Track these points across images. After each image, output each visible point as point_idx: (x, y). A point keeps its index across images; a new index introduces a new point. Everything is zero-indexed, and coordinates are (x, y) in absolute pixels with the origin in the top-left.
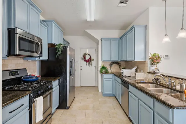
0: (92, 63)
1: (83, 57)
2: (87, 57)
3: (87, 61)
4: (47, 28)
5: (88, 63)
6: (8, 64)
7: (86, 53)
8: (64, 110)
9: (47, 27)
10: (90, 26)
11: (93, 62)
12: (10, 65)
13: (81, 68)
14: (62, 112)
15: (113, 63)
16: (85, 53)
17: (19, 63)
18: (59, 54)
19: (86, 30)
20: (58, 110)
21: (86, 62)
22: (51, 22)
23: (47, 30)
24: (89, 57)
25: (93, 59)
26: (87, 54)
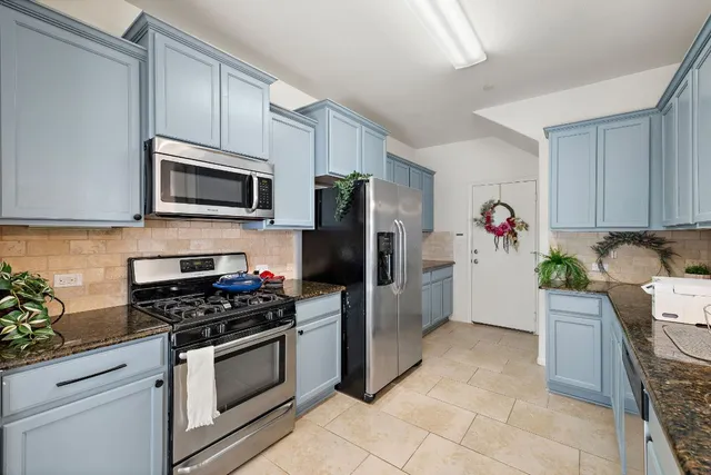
0: (519, 238)
1: (480, 217)
2: (500, 217)
3: (498, 232)
4: (311, 129)
5: (501, 239)
6: (189, 240)
7: (491, 202)
8: (357, 401)
9: (313, 127)
10: (486, 88)
11: (522, 234)
12: (196, 243)
13: (475, 256)
14: (347, 406)
15: (615, 239)
16: (487, 200)
17: (225, 237)
18: (342, 206)
19: (482, 112)
20: (340, 394)
21: (492, 236)
22: (323, 107)
23: (312, 134)
24: (509, 216)
25: (523, 222)
26: (495, 205)
